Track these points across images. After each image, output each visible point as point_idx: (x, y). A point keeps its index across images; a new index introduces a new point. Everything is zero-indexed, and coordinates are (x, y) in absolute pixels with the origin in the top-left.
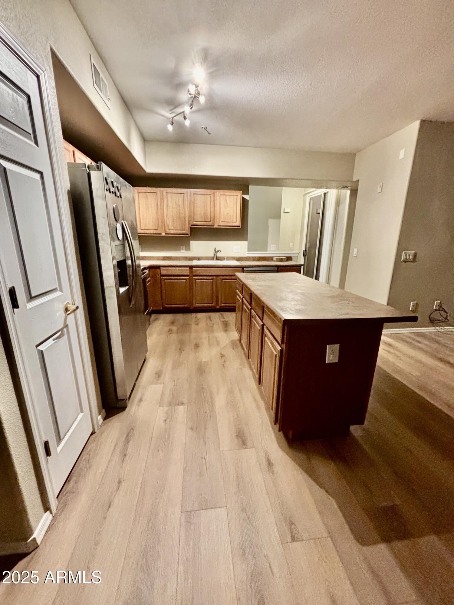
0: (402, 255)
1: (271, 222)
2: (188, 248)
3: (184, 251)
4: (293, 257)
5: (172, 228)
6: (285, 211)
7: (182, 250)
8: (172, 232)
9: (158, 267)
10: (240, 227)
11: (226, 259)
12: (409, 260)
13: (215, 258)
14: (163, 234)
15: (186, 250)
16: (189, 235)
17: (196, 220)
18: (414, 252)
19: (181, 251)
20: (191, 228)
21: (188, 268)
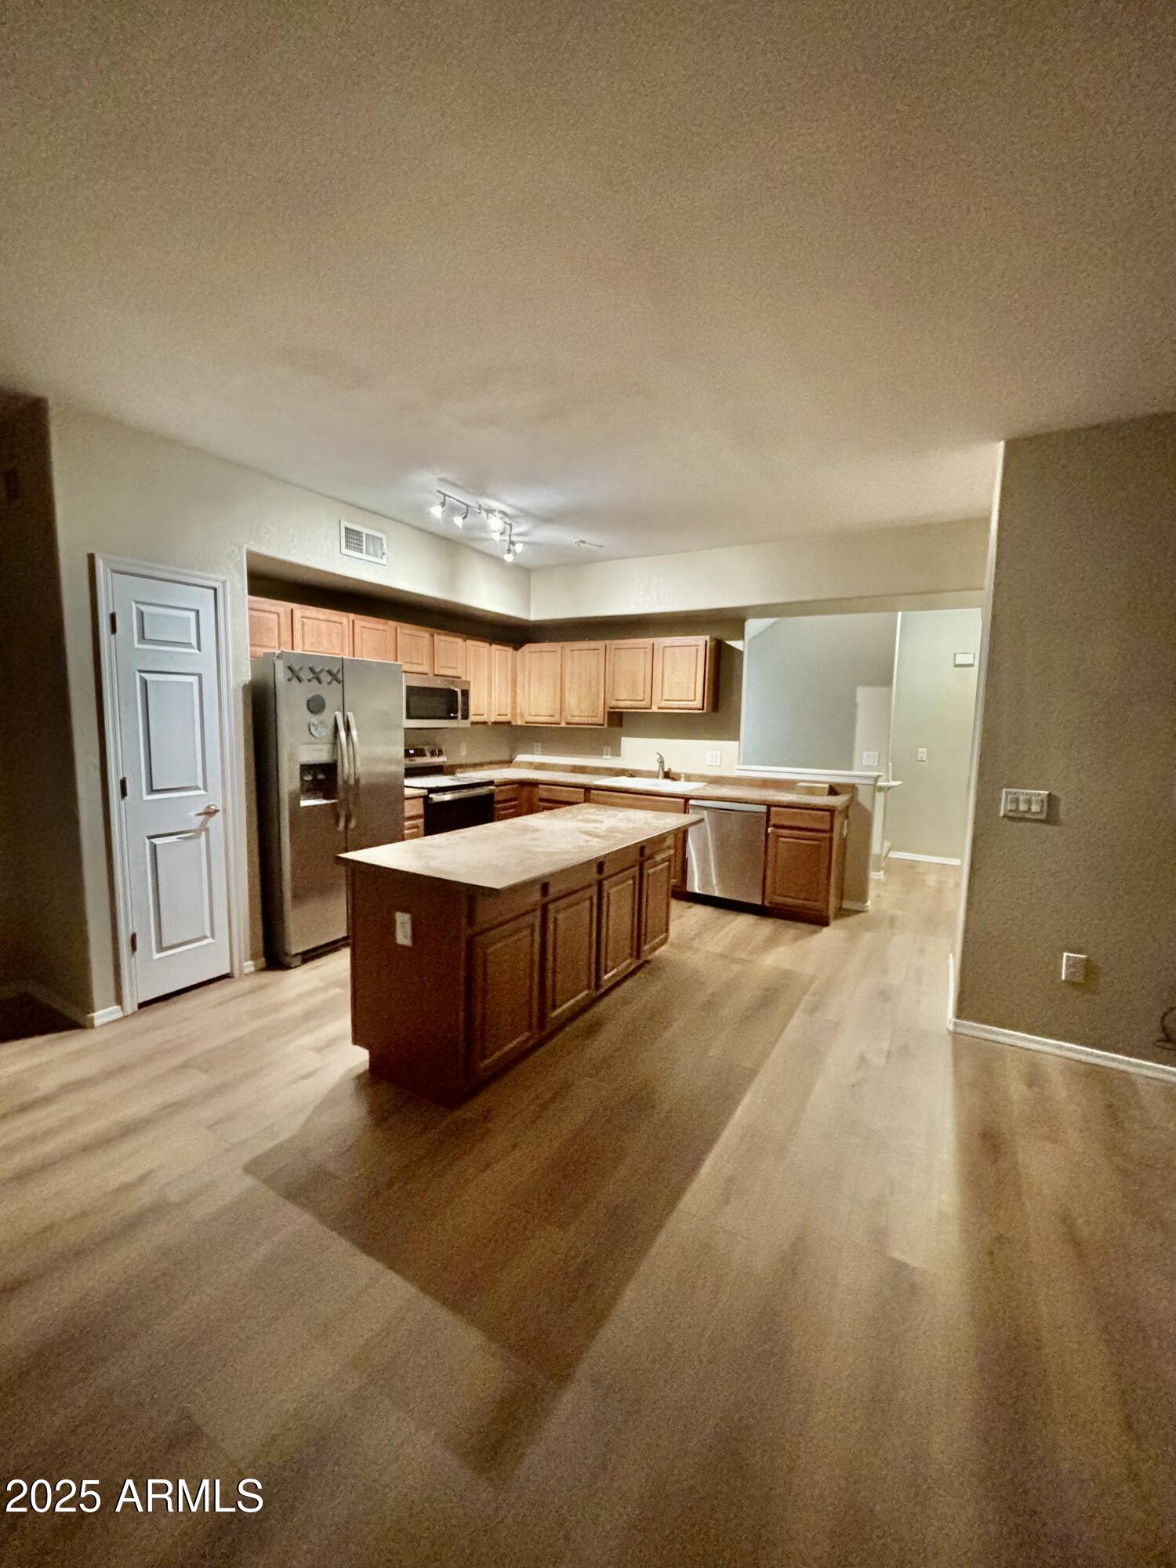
0: (1001, 799)
1: (863, 694)
2: (616, 752)
3: (608, 757)
4: (859, 787)
5: (576, 713)
6: (957, 662)
7: (607, 754)
8: (576, 720)
9: (533, 784)
10: (705, 711)
11: (683, 779)
12: (1027, 816)
13: (661, 774)
14: (563, 725)
15: (612, 755)
16: (606, 725)
17: (618, 698)
18: (1047, 792)
19: (605, 757)
20: (609, 713)
21: (583, 790)
